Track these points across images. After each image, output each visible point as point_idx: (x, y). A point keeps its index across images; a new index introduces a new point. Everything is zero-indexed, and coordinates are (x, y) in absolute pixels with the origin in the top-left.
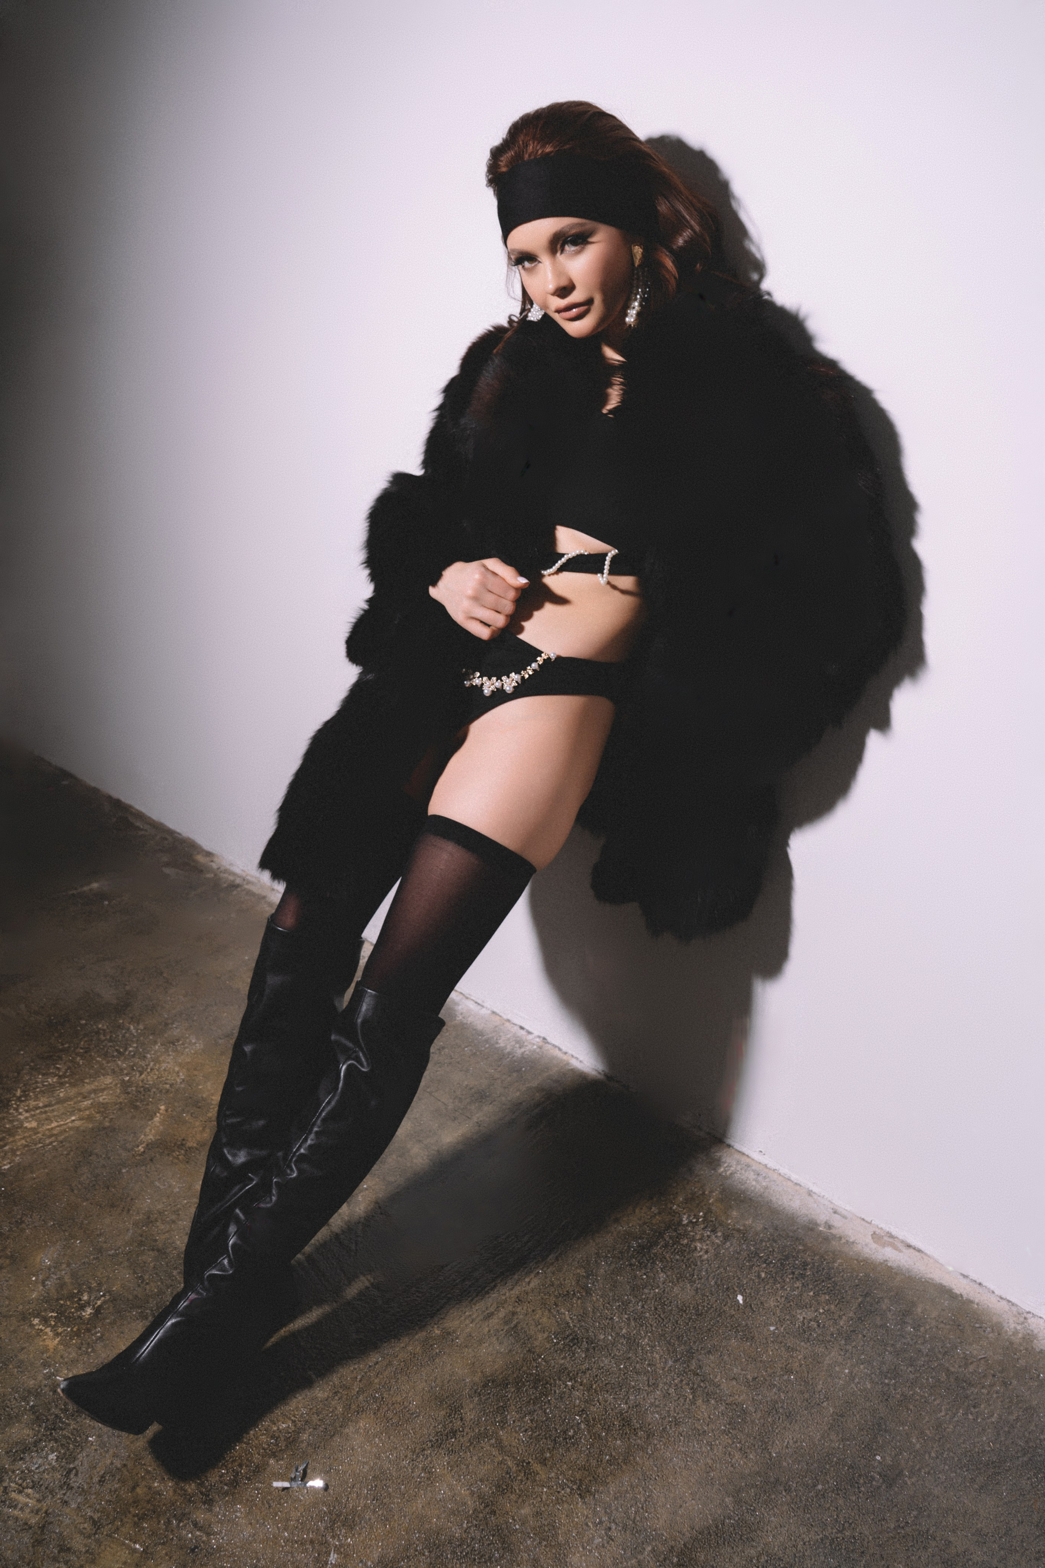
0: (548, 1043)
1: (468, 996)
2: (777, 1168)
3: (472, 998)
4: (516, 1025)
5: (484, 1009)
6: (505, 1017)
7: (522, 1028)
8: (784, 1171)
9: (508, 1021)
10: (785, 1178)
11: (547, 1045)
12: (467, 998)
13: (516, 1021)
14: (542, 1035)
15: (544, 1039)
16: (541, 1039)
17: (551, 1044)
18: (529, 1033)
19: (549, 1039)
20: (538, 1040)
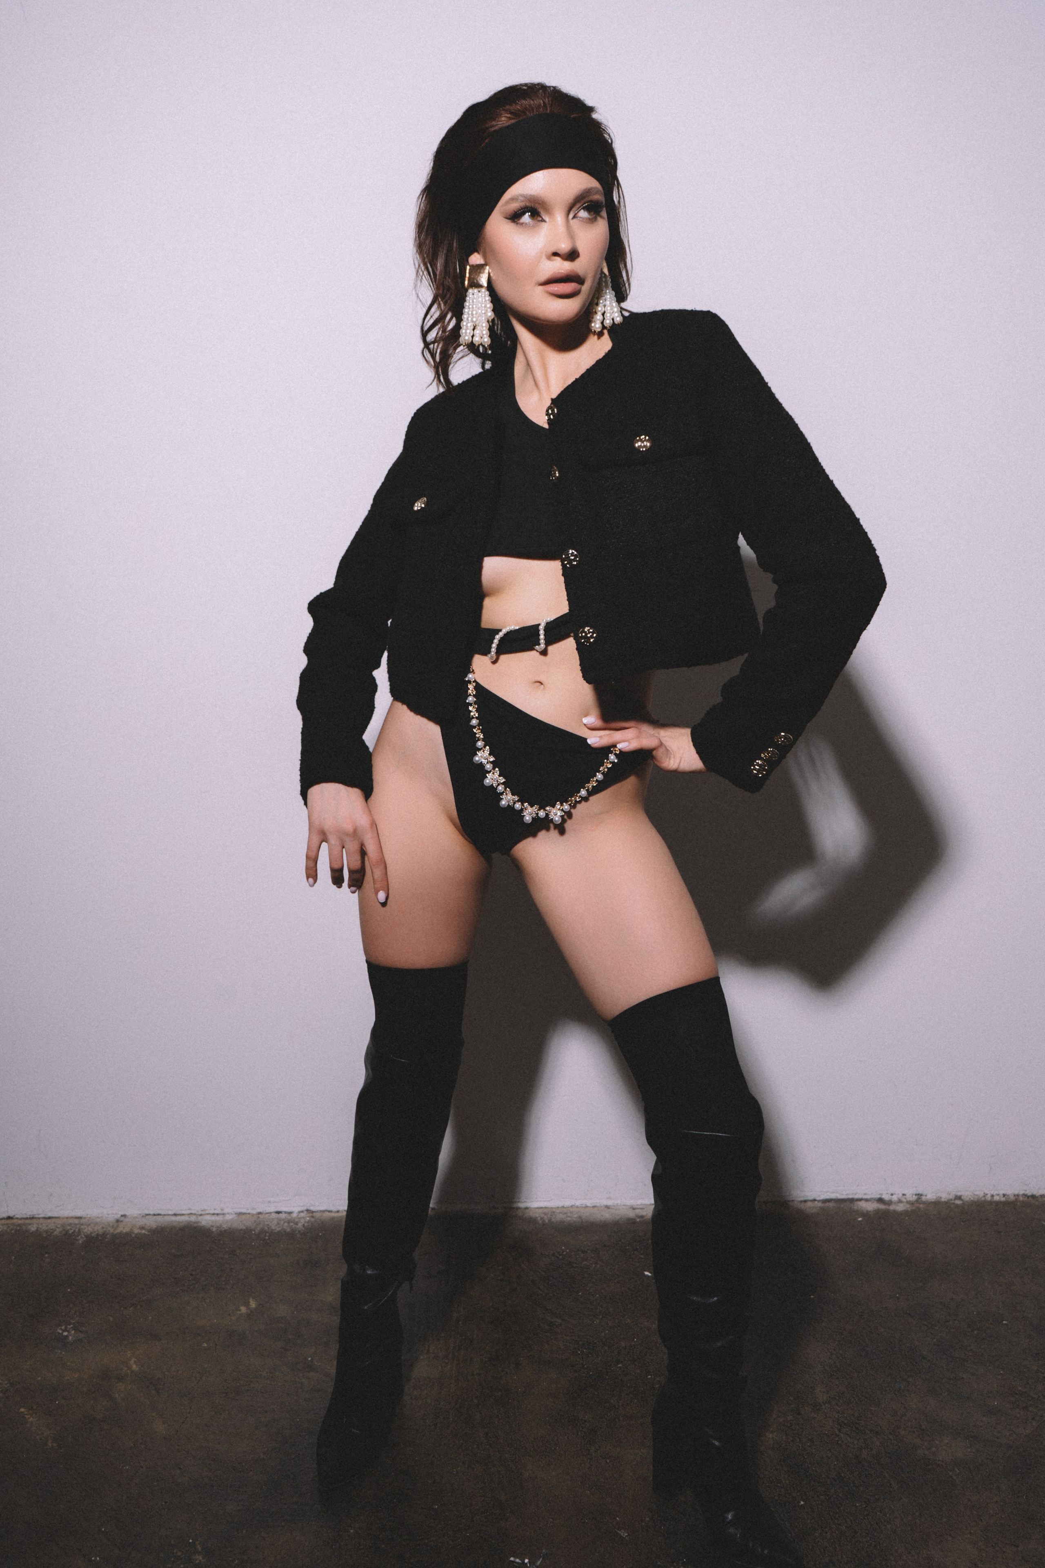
0: (313, 1212)
1: (200, 1213)
2: (574, 1204)
3: (207, 1212)
4: (271, 1213)
5: (228, 1215)
6: (254, 1212)
7: (278, 1213)
8: (578, 1203)
9: (260, 1213)
10: (583, 1207)
11: (314, 1214)
12: (201, 1215)
13: (268, 1210)
14: (304, 1208)
15: (307, 1210)
16: (306, 1212)
17: (317, 1212)
18: (290, 1213)
19: (312, 1208)
20: (302, 1215)
